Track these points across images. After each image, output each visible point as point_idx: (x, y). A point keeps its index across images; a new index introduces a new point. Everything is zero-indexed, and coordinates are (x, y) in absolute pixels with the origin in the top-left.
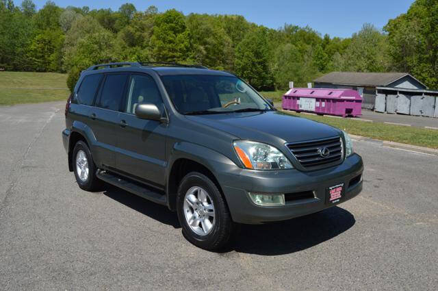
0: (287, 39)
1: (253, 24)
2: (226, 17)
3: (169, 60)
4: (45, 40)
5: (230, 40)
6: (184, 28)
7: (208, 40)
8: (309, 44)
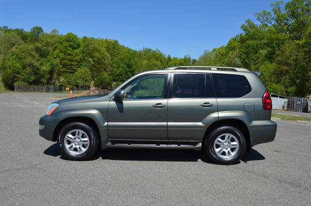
0: (145, 57)
1: (123, 46)
2: (106, 40)
3: (68, 67)
5: (109, 56)
6: (79, 45)
7: (95, 55)
8: (158, 61)
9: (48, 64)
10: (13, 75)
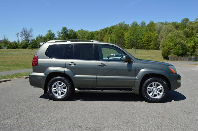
4: (149, 37)
9: (192, 42)
10: (168, 50)
